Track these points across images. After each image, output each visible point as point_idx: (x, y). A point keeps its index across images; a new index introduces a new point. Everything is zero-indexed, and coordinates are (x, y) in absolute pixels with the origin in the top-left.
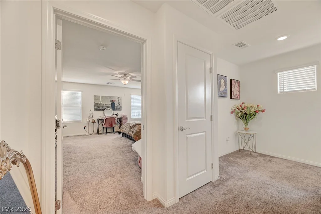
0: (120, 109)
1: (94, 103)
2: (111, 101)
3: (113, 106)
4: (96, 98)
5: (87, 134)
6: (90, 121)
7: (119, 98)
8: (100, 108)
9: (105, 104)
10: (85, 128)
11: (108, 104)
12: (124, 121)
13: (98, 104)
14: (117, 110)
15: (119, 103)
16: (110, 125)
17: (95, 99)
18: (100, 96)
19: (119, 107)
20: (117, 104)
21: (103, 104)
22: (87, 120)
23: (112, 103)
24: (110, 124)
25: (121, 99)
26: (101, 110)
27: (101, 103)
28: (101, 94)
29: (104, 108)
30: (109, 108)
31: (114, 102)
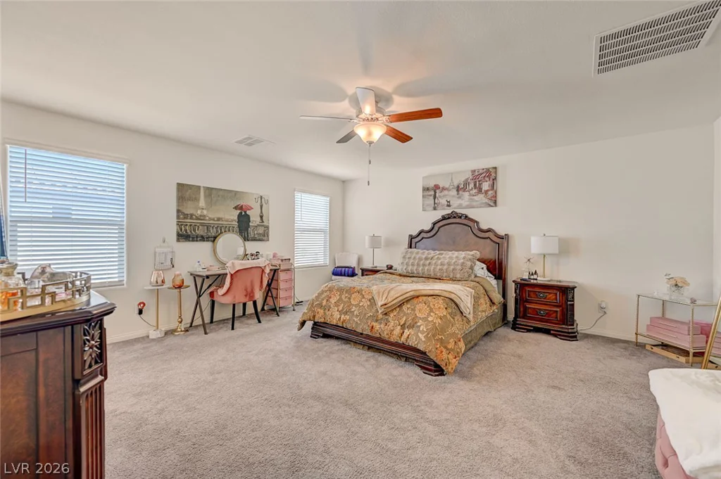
0: (265, 238)
1: (178, 211)
2: (236, 208)
3: (244, 226)
4: (185, 192)
5: (154, 334)
6: (163, 282)
7: (261, 198)
8: (201, 231)
9: (219, 219)
10: (140, 312)
11: (227, 217)
12: (282, 276)
13: (192, 215)
14: (254, 240)
15: (261, 217)
16: (246, 296)
17: (180, 198)
18: (199, 187)
19: (261, 230)
20: (255, 219)
21: (210, 219)
22: (153, 279)
23: (240, 216)
24: (246, 290)
25: (267, 203)
26: (203, 239)
27: (205, 212)
28: (203, 181)
29: (213, 232)
30: (229, 231)
31: (248, 212)
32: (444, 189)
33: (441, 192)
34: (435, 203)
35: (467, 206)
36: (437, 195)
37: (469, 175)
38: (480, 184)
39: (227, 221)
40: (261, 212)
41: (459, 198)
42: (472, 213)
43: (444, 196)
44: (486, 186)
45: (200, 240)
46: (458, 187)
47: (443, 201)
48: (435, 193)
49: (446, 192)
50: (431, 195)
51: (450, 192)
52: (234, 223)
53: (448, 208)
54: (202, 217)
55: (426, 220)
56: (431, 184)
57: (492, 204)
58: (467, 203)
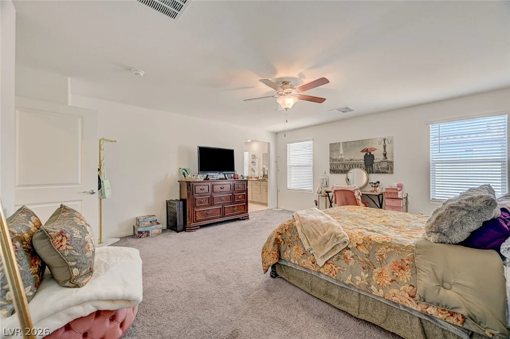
0: (389, 171)
1: (330, 158)
2: (363, 151)
3: (369, 163)
4: (334, 147)
7: (384, 140)
8: (341, 168)
9: (351, 160)
11: (356, 158)
13: (336, 159)
14: (378, 172)
15: (385, 155)
17: (331, 151)
18: (340, 143)
19: (384, 165)
20: (378, 156)
21: (346, 160)
22: (317, 191)
23: (366, 156)
25: (390, 142)
26: (342, 172)
27: (343, 157)
28: (341, 139)
29: (347, 168)
30: (358, 167)
31: (372, 153)
39: (356, 160)
40: (385, 151)
45: (340, 173)
52: (361, 161)
54: (341, 160)
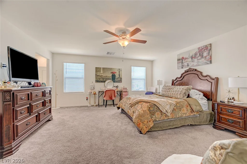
0: (121, 82)
1: (96, 74)
2: (111, 73)
3: (114, 78)
4: (98, 70)
5: (89, 106)
6: (91, 93)
7: (119, 69)
8: (101, 80)
9: (106, 76)
10: (87, 100)
11: (109, 76)
12: (124, 93)
13: (99, 75)
14: (117, 82)
15: (119, 75)
16: (110, 98)
17: (96, 71)
18: (101, 68)
19: (119, 79)
20: (117, 76)
21: (104, 76)
22: (89, 92)
23: (112, 75)
24: (109, 96)
25: (121, 71)
26: (102, 82)
27: (102, 75)
28: (102, 66)
29: (104, 80)
30: (109, 79)
31: (115, 74)
32: (186, 58)
33: (185, 60)
34: (182, 65)
35: (197, 65)
36: (183, 62)
37: (197, 50)
38: (202, 54)
39: (108, 77)
40: (119, 74)
41: (193, 62)
42: (198, 68)
43: (186, 62)
44: (205, 54)
45: (101, 82)
46: (192, 56)
47: (186, 64)
48: (182, 61)
49: (187, 60)
50: (181, 62)
51: (189, 59)
52: (111, 77)
53: (188, 67)
54: (102, 76)
55: (178, 73)
56: (181, 57)
57: (209, 63)
58: (196, 64)
